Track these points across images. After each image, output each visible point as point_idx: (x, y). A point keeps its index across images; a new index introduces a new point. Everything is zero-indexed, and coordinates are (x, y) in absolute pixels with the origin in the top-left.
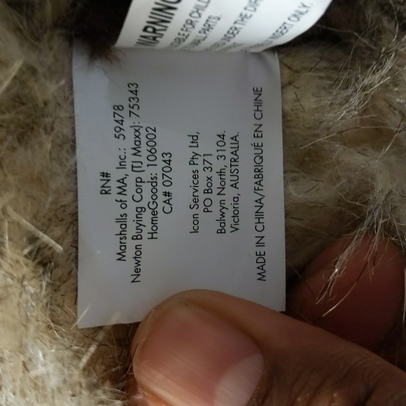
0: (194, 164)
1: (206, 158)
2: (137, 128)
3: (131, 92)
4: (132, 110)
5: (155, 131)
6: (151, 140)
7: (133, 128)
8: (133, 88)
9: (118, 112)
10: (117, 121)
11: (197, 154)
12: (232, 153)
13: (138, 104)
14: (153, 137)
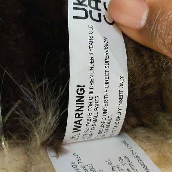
0: (114, 170)
1: (118, 167)
2: (84, 167)
3: (76, 156)
4: (78, 162)
5: (91, 165)
6: (92, 168)
7: (82, 168)
8: (76, 154)
9: (73, 164)
10: (75, 168)
11: (113, 167)
12: (128, 162)
13: (80, 159)
14: (92, 167)
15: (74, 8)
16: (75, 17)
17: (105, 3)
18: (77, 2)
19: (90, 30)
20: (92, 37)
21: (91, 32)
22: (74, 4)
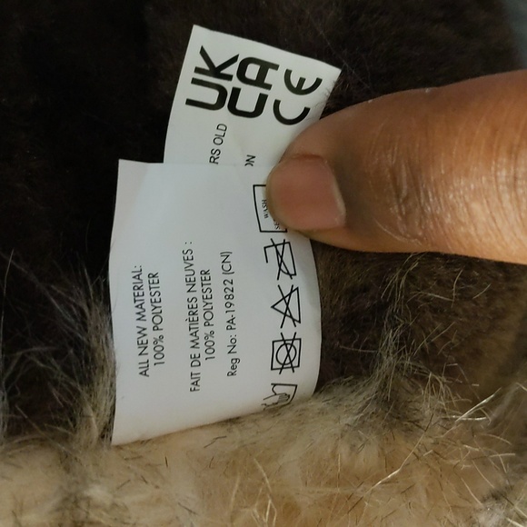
15: (195, 81)
16: (190, 102)
17: (288, 73)
18: (207, 68)
19: (219, 137)
20: (218, 152)
21: (218, 141)
22: (198, 70)
